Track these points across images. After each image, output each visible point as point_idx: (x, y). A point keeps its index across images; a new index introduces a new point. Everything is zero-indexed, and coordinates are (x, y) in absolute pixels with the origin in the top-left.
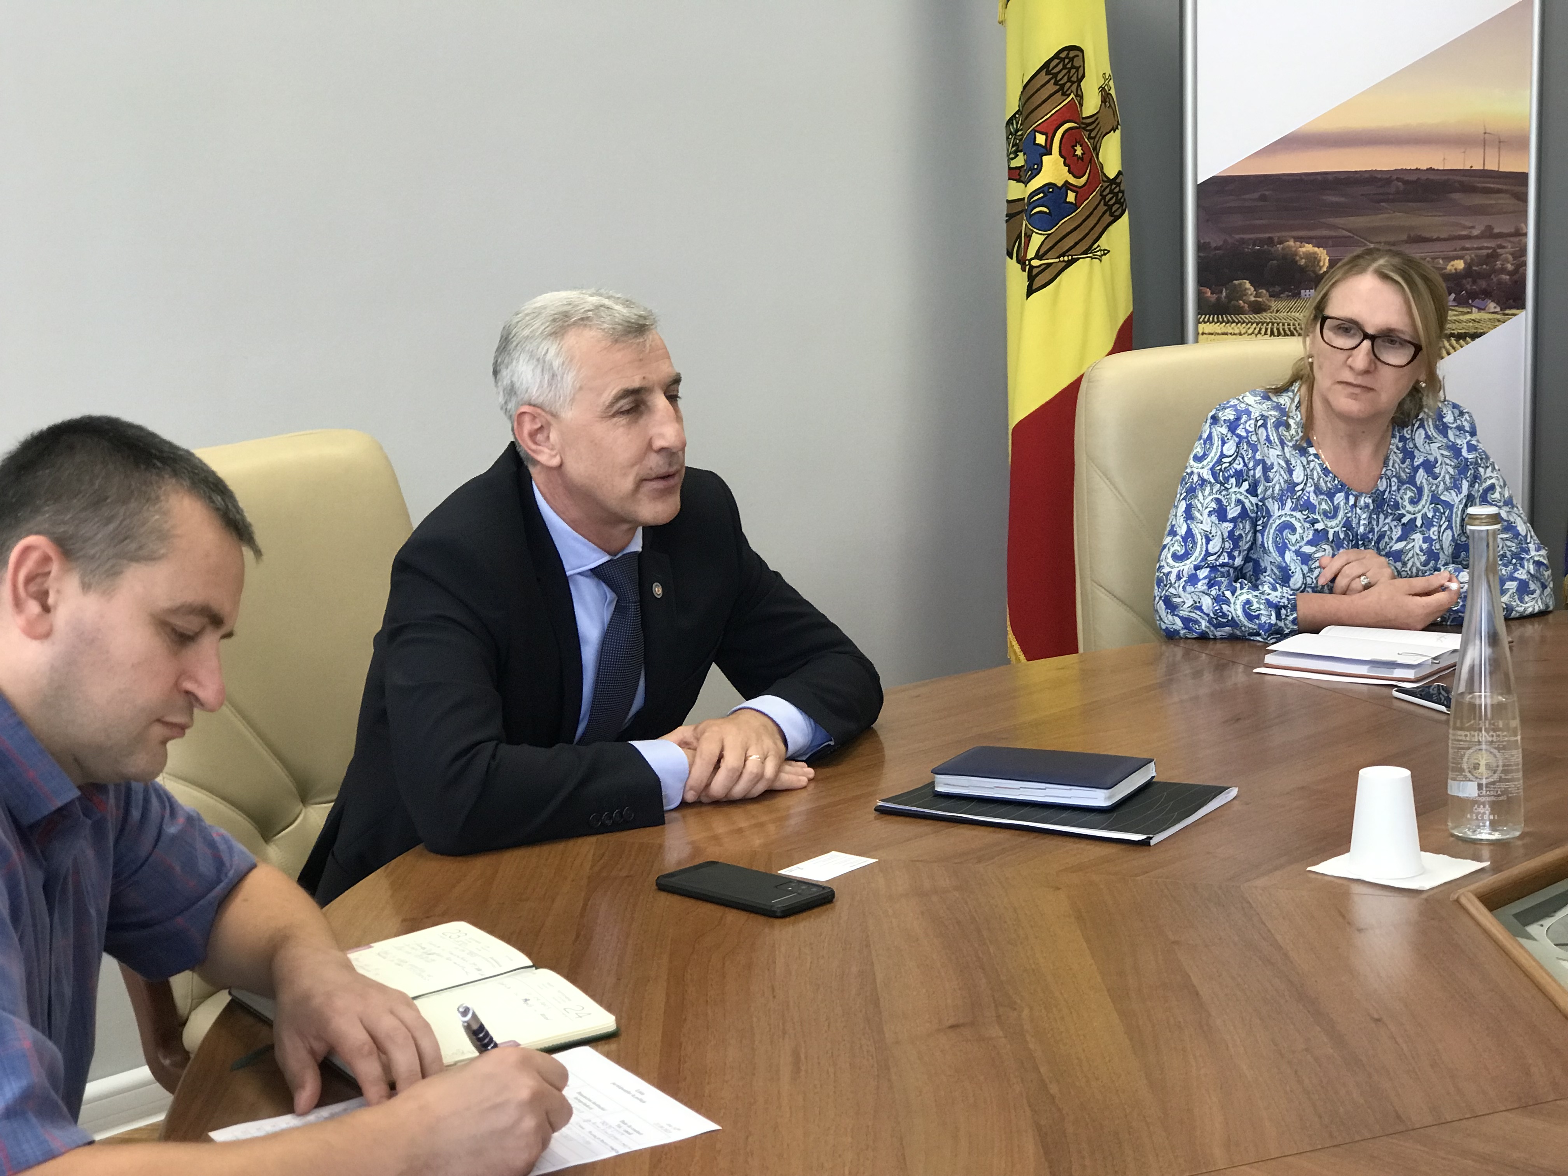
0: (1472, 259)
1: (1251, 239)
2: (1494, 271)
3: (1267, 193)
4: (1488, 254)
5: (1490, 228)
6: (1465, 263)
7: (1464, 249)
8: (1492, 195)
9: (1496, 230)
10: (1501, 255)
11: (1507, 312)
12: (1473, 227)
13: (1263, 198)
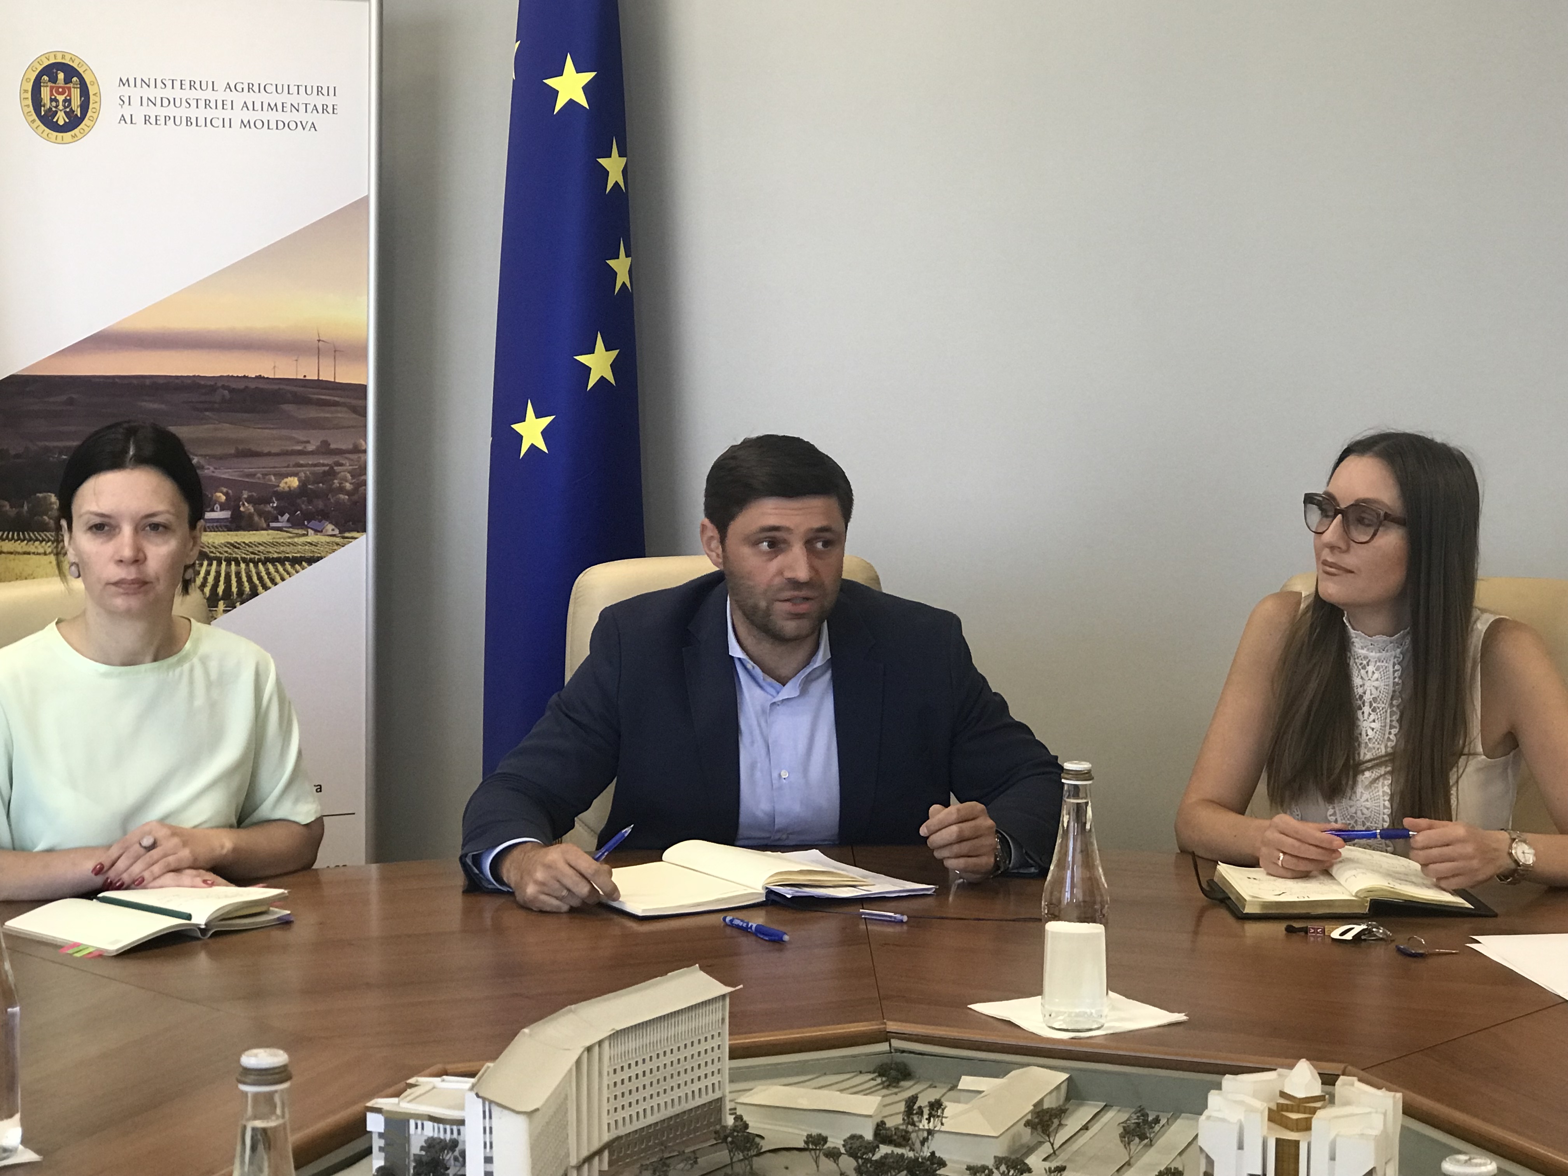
0: (306, 476)
1: (56, 447)
2: (331, 490)
3: (74, 396)
4: (324, 472)
5: (325, 443)
6: (299, 481)
7: (299, 465)
8: (327, 408)
9: (333, 446)
10: (339, 473)
11: (347, 535)
12: (308, 442)
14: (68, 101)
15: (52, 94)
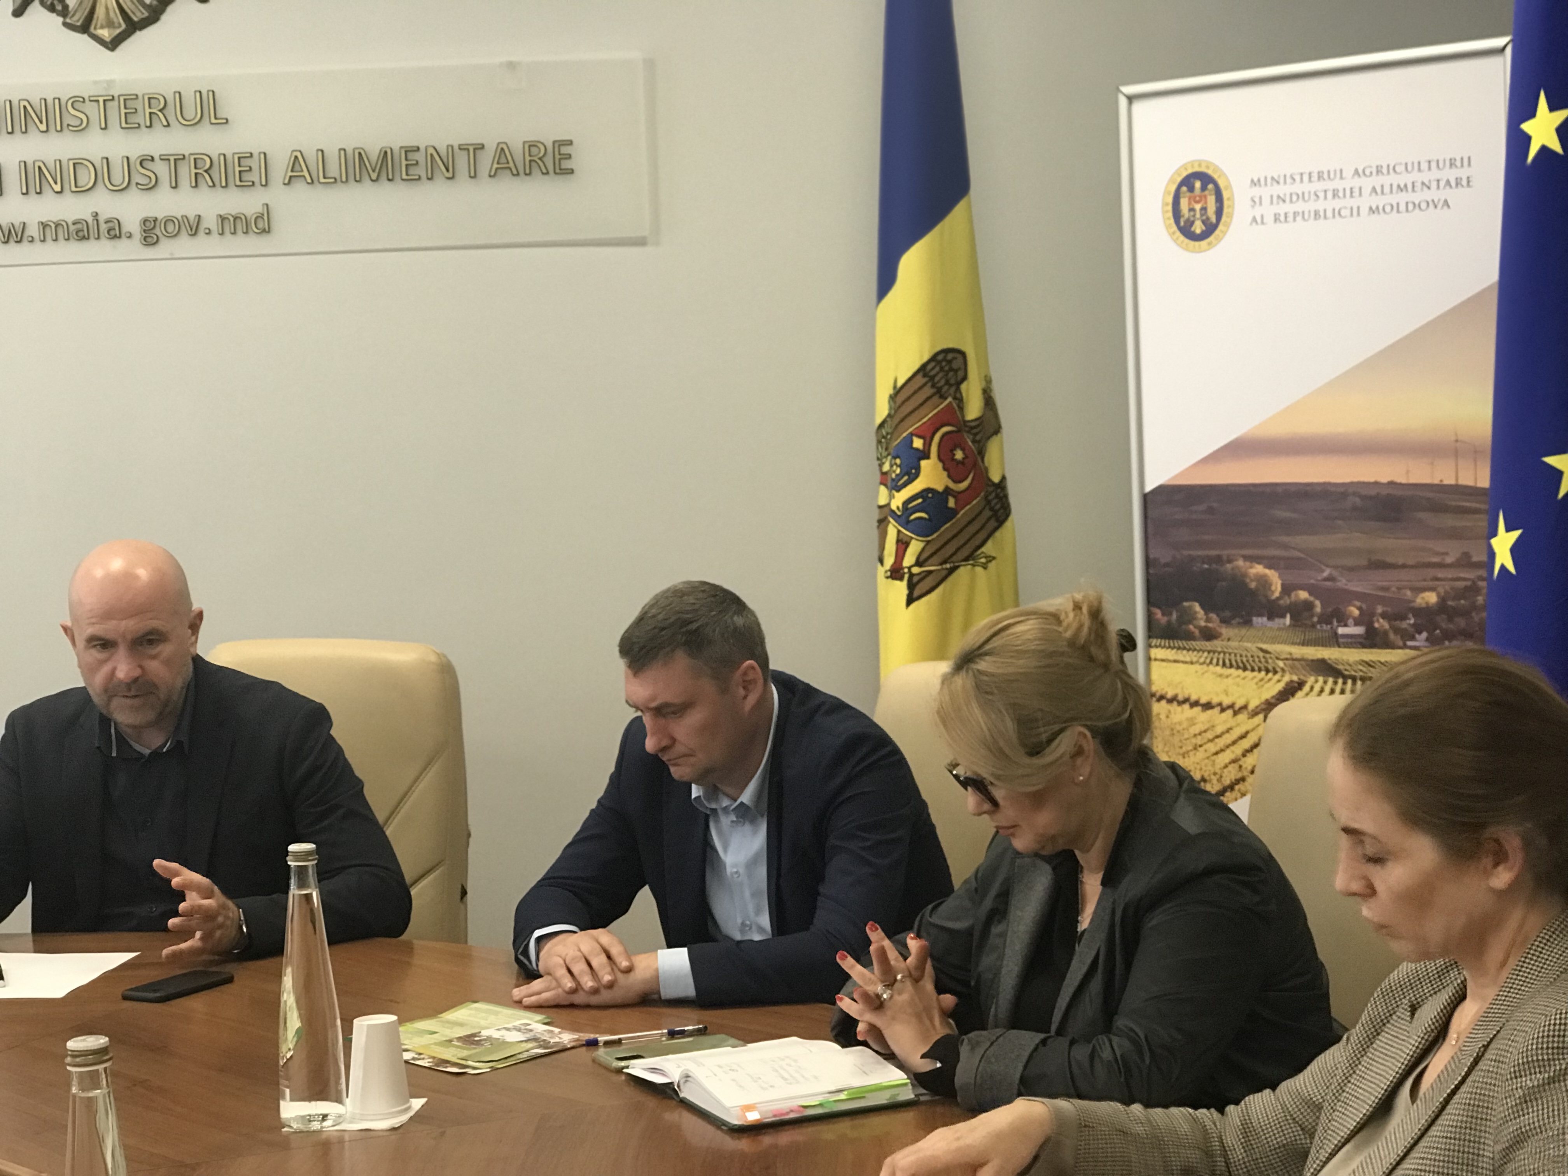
0: (1446, 592)
1: (1199, 556)
2: (1474, 607)
3: (1215, 505)
4: (1468, 587)
5: (1466, 555)
6: (1438, 595)
7: (1436, 579)
8: (1467, 516)
9: (1475, 559)
12: (1447, 554)
13: (1211, 510)
14: (1204, 209)
15: (1189, 204)
